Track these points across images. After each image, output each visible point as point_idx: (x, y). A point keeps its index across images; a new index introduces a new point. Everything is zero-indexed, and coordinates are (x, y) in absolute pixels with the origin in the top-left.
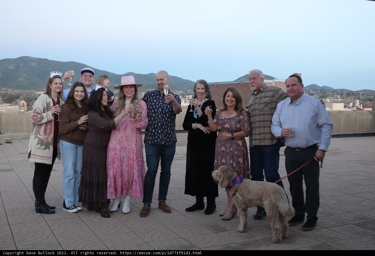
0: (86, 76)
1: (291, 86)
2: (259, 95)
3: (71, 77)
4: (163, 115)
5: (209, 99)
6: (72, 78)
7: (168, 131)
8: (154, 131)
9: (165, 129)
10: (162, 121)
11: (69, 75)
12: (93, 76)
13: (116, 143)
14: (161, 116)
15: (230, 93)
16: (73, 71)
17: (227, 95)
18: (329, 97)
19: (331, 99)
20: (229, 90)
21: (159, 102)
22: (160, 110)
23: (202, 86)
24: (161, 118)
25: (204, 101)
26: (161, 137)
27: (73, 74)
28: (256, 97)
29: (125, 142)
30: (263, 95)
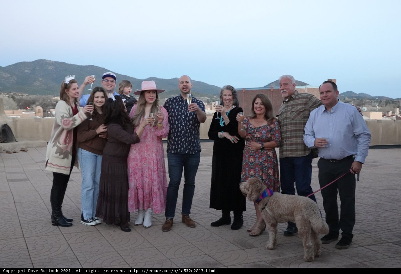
0: (108, 81)
1: (325, 93)
2: (291, 103)
3: (92, 81)
4: (186, 122)
5: (236, 106)
6: (93, 83)
7: (192, 139)
8: (177, 139)
9: (189, 137)
10: (186, 128)
11: (90, 80)
12: (115, 81)
13: (137, 153)
14: (184, 123)
15: (259, 100)
16: (94, 76)
17: (256, 103)
18: (366, 105)
19: (368, 107)
20: (258, 96)
21: (182, 109)
22: (184, 117)
23: (229, 92)
24: (184, 125)
25: (231, 109)
26: (184, 145)
27: (95, 79)
28: (287, 105)
29: (145, 152)
30: (295, 102)
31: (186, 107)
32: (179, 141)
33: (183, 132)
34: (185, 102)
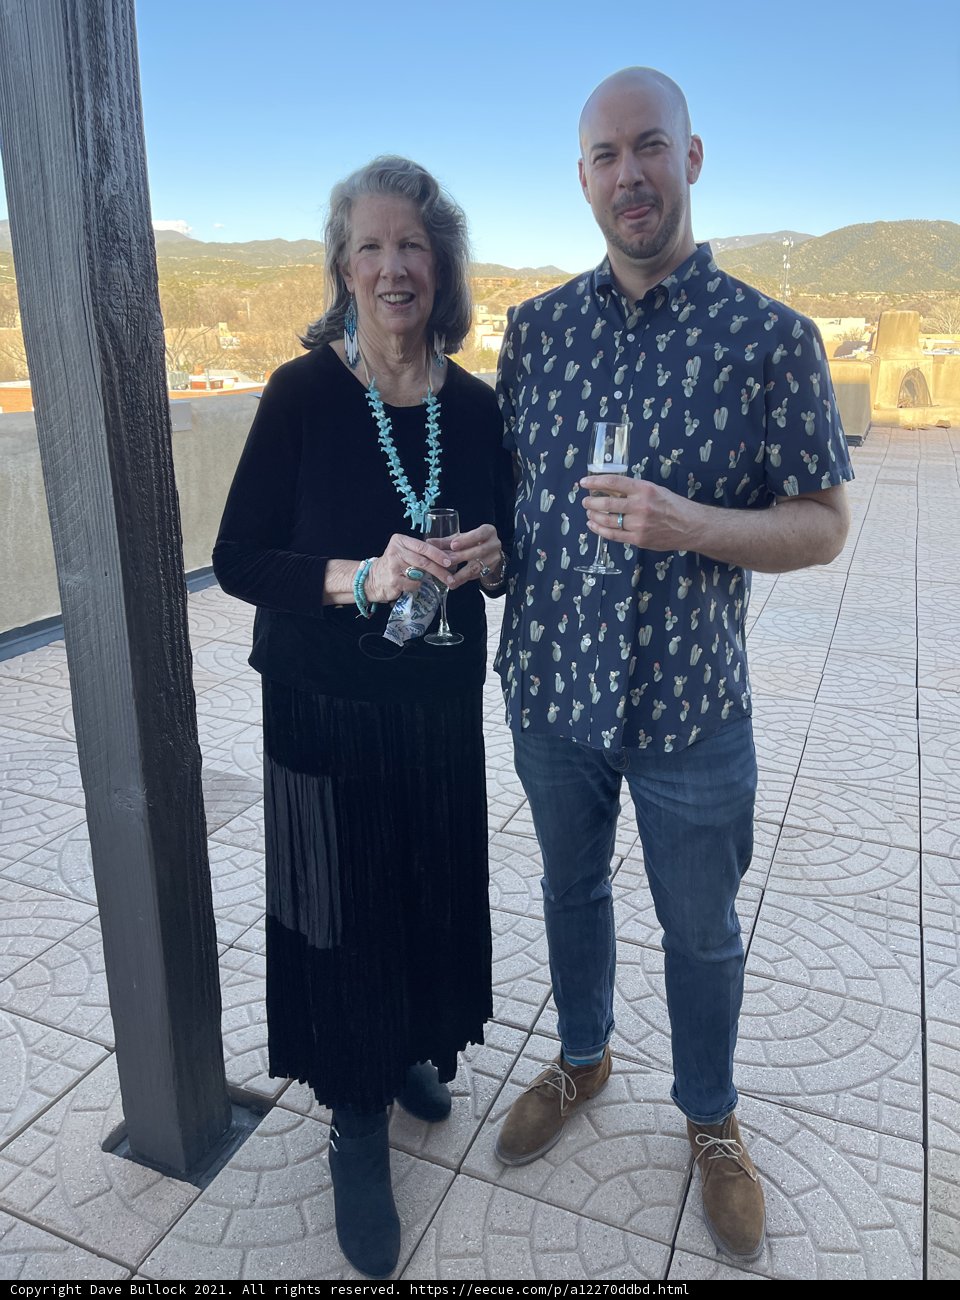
31: (638, 369)
32: (558, 647)
33: (591, 582)
34: (639, 318)
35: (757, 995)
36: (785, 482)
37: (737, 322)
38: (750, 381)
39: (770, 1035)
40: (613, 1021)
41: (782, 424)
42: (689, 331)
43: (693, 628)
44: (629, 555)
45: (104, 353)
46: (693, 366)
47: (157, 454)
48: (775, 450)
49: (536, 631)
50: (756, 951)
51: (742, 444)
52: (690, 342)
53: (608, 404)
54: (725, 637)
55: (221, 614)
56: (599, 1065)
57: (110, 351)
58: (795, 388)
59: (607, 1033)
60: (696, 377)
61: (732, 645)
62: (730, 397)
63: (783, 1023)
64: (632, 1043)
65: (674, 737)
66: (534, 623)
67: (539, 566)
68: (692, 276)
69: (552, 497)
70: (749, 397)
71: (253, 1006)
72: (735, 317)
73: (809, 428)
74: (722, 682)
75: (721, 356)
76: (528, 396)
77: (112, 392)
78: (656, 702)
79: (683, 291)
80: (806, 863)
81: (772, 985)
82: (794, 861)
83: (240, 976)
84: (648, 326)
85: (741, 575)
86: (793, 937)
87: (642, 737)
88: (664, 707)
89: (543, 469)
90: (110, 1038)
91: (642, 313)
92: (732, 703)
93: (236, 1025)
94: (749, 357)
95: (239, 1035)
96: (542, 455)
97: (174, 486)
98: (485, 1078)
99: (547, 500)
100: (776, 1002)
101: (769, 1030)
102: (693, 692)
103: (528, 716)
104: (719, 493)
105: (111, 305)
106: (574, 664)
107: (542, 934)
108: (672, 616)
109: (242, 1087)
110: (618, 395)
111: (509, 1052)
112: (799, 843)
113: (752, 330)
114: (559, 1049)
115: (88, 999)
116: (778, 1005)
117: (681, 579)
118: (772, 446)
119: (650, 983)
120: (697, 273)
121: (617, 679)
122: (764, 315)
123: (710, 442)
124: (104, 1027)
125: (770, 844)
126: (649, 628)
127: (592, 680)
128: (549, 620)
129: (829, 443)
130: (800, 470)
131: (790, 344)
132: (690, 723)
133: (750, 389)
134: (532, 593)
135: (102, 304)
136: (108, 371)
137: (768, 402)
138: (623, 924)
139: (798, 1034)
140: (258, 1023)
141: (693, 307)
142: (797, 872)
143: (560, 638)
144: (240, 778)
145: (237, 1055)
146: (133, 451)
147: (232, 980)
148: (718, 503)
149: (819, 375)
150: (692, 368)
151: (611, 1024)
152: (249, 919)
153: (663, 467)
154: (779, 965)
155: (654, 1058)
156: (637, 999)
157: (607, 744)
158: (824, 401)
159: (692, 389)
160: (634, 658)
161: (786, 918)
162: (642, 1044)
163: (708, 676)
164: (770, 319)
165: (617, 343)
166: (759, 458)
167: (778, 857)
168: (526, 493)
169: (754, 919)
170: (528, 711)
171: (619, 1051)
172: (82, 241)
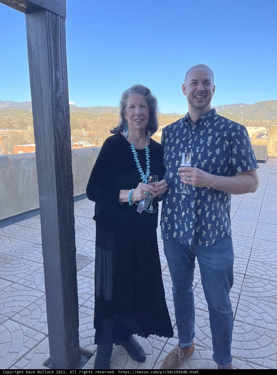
31: (195, 140)
32: (176, 215)
33: (184, 197)
34: (196, 128)
35: (239, 328)
36: (238, 168)
37: (222, 127)
38: (226, 141)
39: (243, 340)
40: (194, 333)
41: (235, 152)
42: (209, 129)
43: (213, 210)
44: (194, 189)
45: (55, 137)
46: (210, 138)
47: (67, 164)
48: (234, 160)
49: (169, 211)
50: (238, 313)
51: (224, 158)
52: (209, 132)
53: (187, 149)
54: (222, 213)
55: (81, 209)
56: (190, 347)
57: (57, 137)
58: (239, 143)
59: (193, 337)
60: (211, 141)
61: (224, 215)
62: (220, 145)
63: (247, 336)
64: (201, 341)
65: (208, 242)
66: (169, 209)
67: (169, 193)
68: (210, 116)
69: (172, 174)
70: (226, 145)
71: (88, 324)
72: (221, 125)
73: (243, 154)
74: (222, 226)
75: (217, 135)
76: (167, 149)
77: (56, 148)
78: (203, 231)
79: (207, 120)
80: (253, 287)
81: (243, 324)
82: (249, 286)
83: (84, 315)
84: (198, 129)
85: (227, 196)
86: (249, 310)
87: (200, 242)
88: (206, 233)
89: (170, 167)
90: (47, 332)
91: (196, 126)
92: (225, 233)
93: (82, 330)
94: (225, 135)
95: (83, 333)
96: (170, 163)
97: (72, 173)
98: (156, 350)
99: (171, 175)
100: (245, 330)
101: (242, 338)
102: (213, 229)
103: (168, 236)
104: (218, 172)
105: (57, 124)
106: (180, 220)
107: (173, 306)
108: (207, 206)
109: (84, 349)
110: (190, 147)
111: (163, 342)
112: (250, 280)
113: (226, 128)
114: (178, 342)
115: (40, 320)
116: (245, 331)
117: (209, 196)
118: (233, 158)
119: (206, 322)
120: (211, 115)
121: (192, 224)
122: (229, 124)
123: (215, 158)
124: (45, 329)
125: (242, 280)
126: (200, 210)
127: (185, 225)
128: (173, 208)
129: (250, 158)
130: (242, 165)
131: (237, 131)
132: (213, 237)
133: (226, 144)
134: (168, 200)
135: (55, 124)
136: (56, 142)
137: (231, 147)
138: (197, 303)
139: (251, 340)
140: (89, 330)
141: (210, 123)
142: (250, 290)
143: (176, 213)
144: (85, 256)
145: (83, 339)
146: (61, 163)
147: (82, 316)
148: (219, 174)
149: (246, 140)
150: (210, 139)
151: (194, 334)
152: (87, 298)
153: (202, 165)
154: (245, 318)
155: (207, 346)
156: (202, 327)
157: (190, 243)
158: (248, 147)
159: (209, 144)
160: (197, 218)
161: (247, 304)
162: (204, 341)
163: (217, 224)
164: (231, 125)
165: (190, 134)
166: (230, 162)
167: (244, 284)
168: (166, 175)
169: (237, 303)
170: (168, 234)
171: (197, 343)
172: (51, 108)
